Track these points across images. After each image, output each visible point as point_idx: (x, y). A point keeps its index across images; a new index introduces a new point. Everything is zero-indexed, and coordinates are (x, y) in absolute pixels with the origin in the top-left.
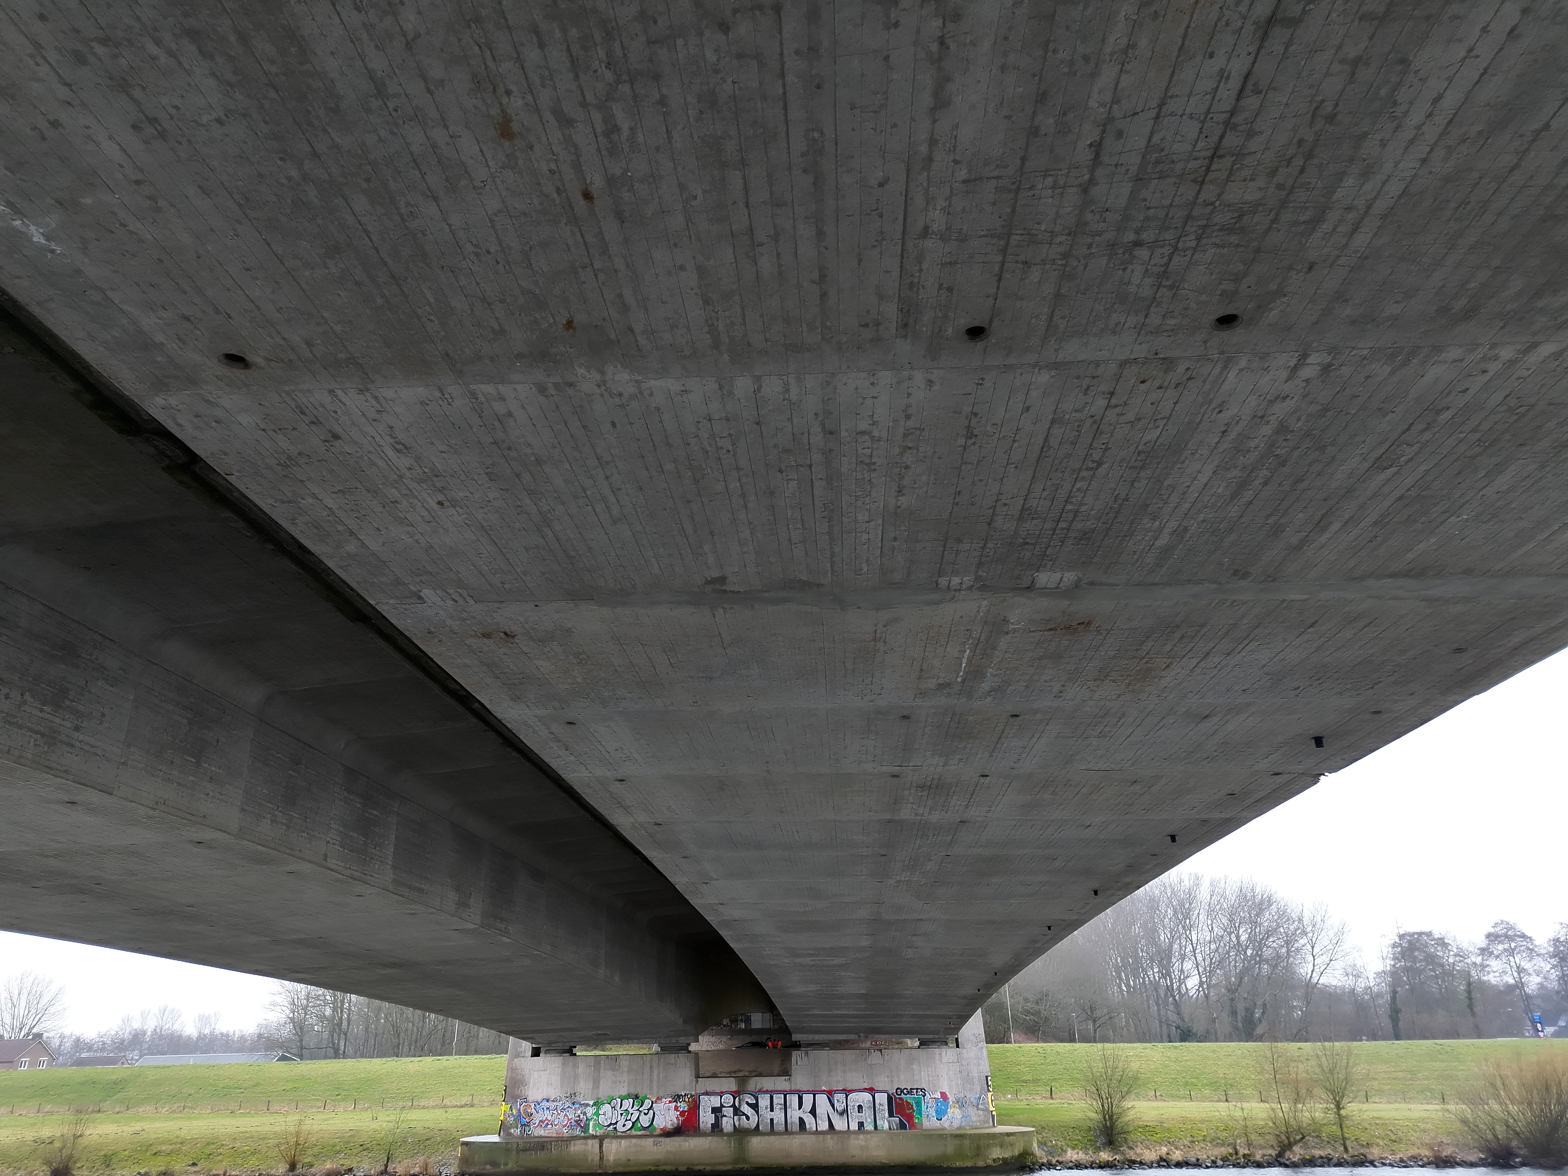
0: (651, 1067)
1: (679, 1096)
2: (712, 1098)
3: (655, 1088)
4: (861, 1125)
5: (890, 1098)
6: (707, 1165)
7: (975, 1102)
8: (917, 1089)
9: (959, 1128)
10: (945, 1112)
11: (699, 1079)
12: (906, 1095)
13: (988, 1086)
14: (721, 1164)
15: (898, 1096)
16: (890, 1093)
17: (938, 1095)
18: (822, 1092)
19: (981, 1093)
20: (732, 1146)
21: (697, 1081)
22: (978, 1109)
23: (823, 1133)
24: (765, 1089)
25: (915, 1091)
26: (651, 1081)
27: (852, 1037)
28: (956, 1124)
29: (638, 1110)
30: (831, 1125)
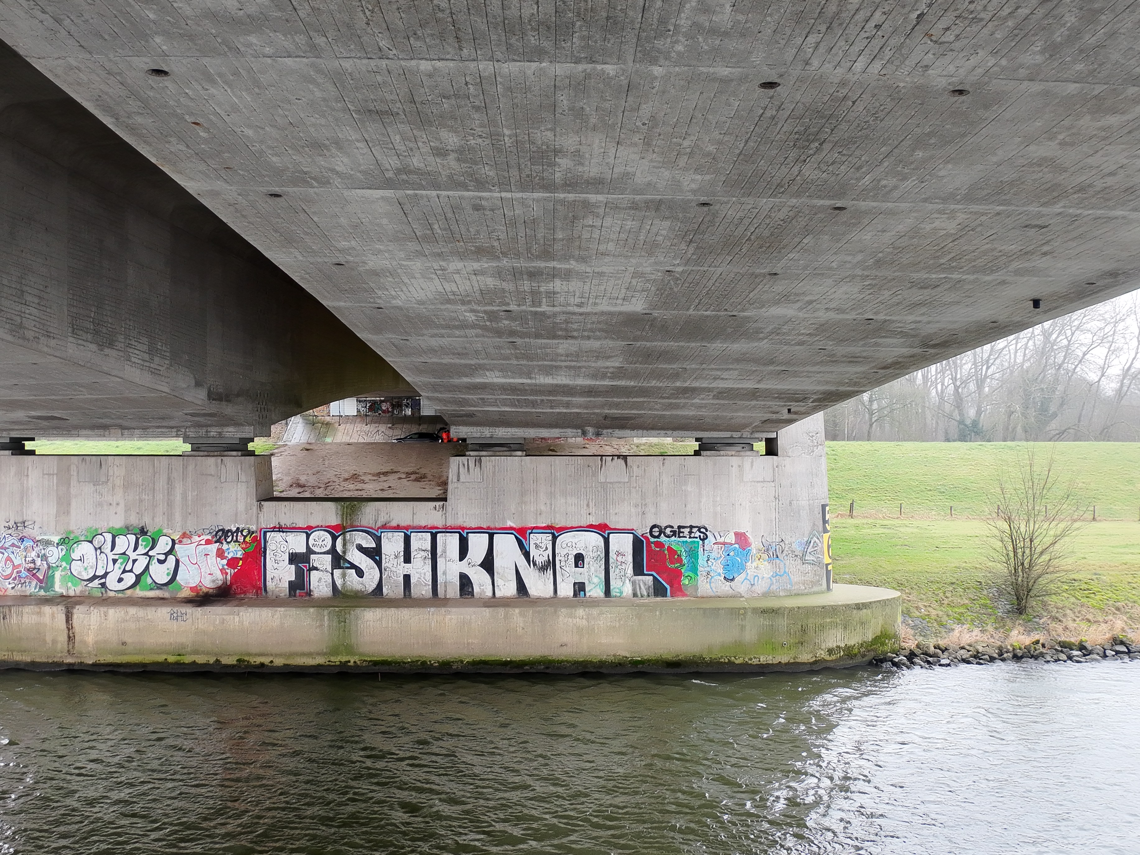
0: (169, 480)
1: (225, 533)
2: (291, 537)
3: (178, 517)
4: (580, 588)
5: (638, 544)
6: (276, 655)
7: (798, 550)
8: (691, 527)
9: (766, 595)
10: (742, 568)
11: (265, 504)
12: (668, 537)
13: (825, 522)
14: (303, 654)
15: (652, 540)
16: (639, 533)
17: (731, 538)
18: (506, 530)
19: (812, 535)
20: (326, 623)
21: (260, 507)
22: (804, 562)
23: (505, 603)
24: (394, 524)
25: (686, 531)
26: (170, 504)
28: (760, 588)
29: (146, 554)
30: (521, 587)
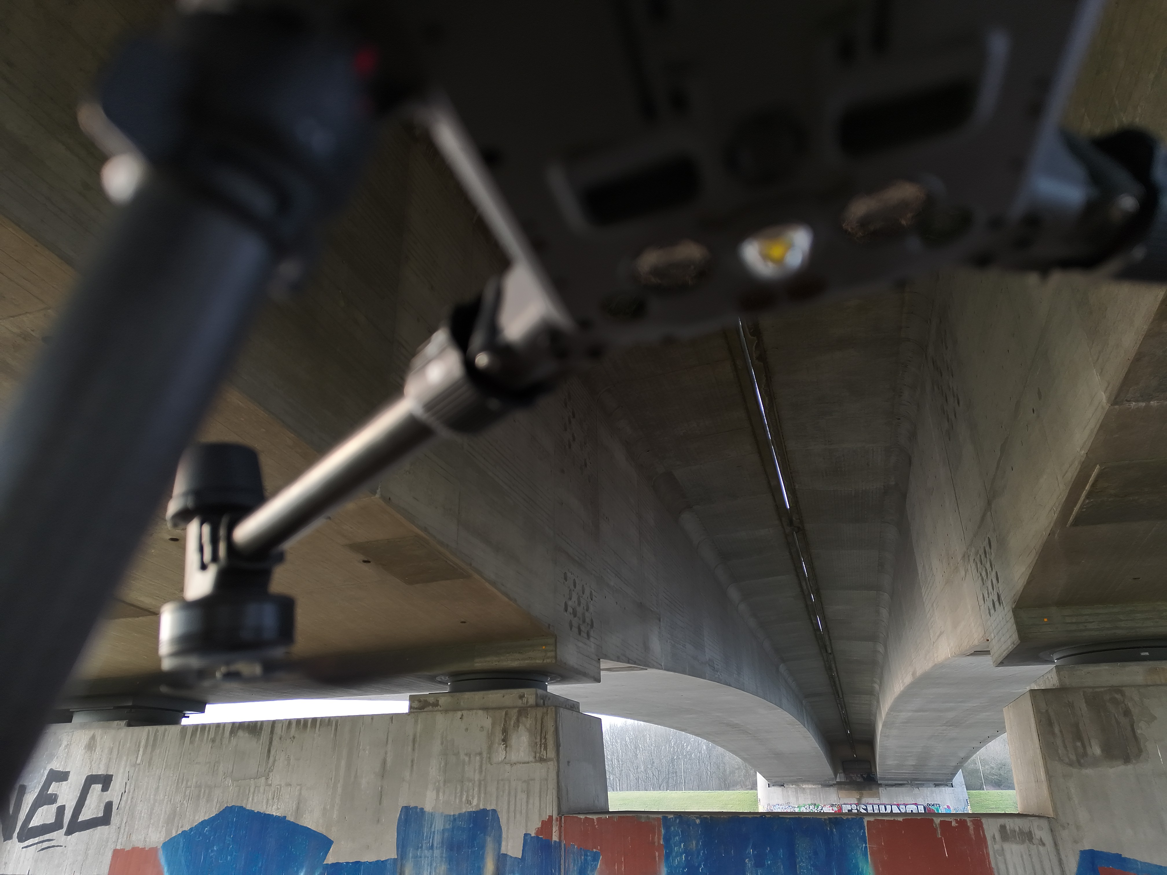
0: (819, 793)
1: (833, 805)
2: (847, 806)
3: (822, 801)
5: (924, 808)
8: (936, 804)
16: (924, 805)
21: (839, 799)
24: (869, 803)
26: (820, 799)
27: (905, 782)
